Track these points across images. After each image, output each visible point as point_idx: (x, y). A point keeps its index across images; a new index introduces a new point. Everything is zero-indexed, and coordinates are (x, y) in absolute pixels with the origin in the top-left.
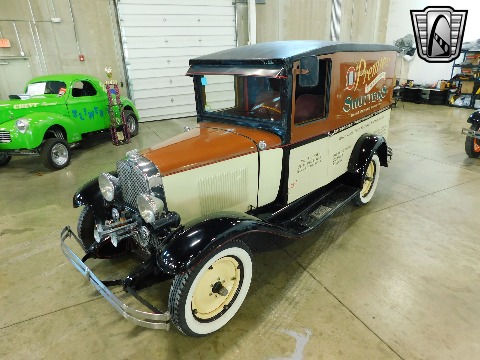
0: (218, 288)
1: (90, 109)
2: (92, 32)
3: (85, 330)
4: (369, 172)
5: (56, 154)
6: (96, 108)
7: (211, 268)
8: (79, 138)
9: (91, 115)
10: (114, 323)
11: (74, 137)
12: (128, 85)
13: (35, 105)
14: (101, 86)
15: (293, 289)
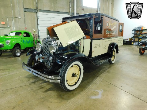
0: (74, 75)
1: (28, 40)
2: (29, 21)
3: (29, 91)
4: (113, 54)
5: (17, 52)
6: (30, 41)
7: (72, 67)
8: (24, 49)
9: (28, 42)
10: (38, 89)
11: (23, 48)
12: (39, 36)
13: (12, 37)
14: (31, 34)
15: (95, 81)
